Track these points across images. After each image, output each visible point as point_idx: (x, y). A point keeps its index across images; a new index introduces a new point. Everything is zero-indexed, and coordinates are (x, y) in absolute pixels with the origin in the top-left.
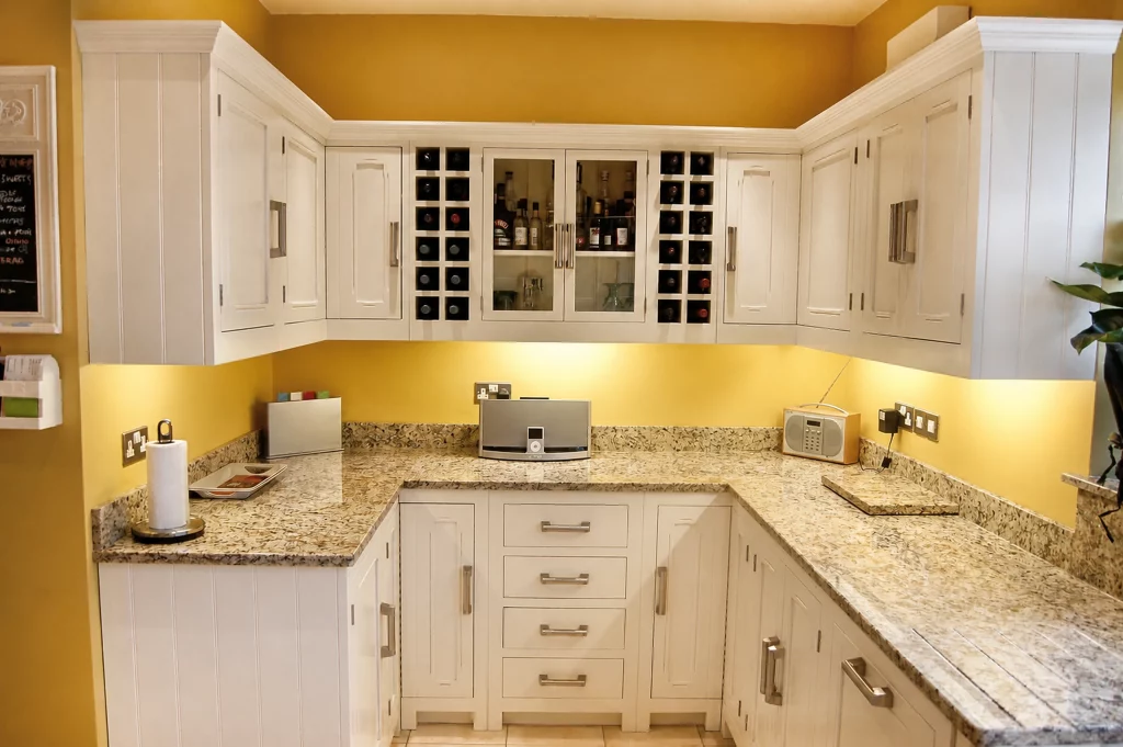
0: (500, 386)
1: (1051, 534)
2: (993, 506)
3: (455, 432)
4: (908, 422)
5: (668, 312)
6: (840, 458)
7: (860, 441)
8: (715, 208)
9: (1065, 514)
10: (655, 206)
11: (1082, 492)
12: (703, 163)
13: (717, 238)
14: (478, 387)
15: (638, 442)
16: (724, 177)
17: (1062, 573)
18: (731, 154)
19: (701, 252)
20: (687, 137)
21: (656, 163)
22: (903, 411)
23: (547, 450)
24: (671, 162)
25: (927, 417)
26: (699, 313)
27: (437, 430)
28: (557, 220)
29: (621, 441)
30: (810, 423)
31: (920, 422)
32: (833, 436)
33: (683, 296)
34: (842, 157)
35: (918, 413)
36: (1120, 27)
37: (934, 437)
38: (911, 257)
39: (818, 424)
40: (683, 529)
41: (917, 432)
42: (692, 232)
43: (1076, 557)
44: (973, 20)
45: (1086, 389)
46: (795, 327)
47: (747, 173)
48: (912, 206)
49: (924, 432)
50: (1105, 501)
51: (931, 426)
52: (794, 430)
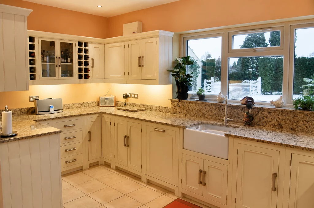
0: (36, 97)
1: (166, 108)
2: (154, 107)
3: (25, 110)
4: (129, 96)
5: (80, 77)
6: (113, 105)
7: (116, 102)
8: (89, 54)
9: (169, 105)
10: (77, 54)
11: (172, 101)
12: (86, 45)
13: (89, 61)
14: (30, 98)
15: (69, 107)
16: (90, 47)
17: (170, 114)
18: (92, 43)
19: (86, 64)
20: (84, 39)
21: (77, 44)
22: (128, 94)
23: (55, 110)
24: (80, 44)
25: (134, 95)
26: (87, 77)
27: (20, 110)
28: (56, 56)
29: (66, 107)
30: (106, 99)
31: (133, 96)
32: (111, 101)
33: (83, 73)
34: (119, 46)
35: (132, 94)
36: (173, 33)
37: (137, 98)
38: (143, 66)
39: (108, 99)
40: (93, 122)
41: (133, 97)
42: (85, 59)
43: (172, 111)
44: (159, 30)
45: (171, 85)
46: (105, 79)
47: (94, 47)
48: (143, 57)
49: (134, 97)
50: (176, 102)
51: (136, 96)
52: (103, 101)
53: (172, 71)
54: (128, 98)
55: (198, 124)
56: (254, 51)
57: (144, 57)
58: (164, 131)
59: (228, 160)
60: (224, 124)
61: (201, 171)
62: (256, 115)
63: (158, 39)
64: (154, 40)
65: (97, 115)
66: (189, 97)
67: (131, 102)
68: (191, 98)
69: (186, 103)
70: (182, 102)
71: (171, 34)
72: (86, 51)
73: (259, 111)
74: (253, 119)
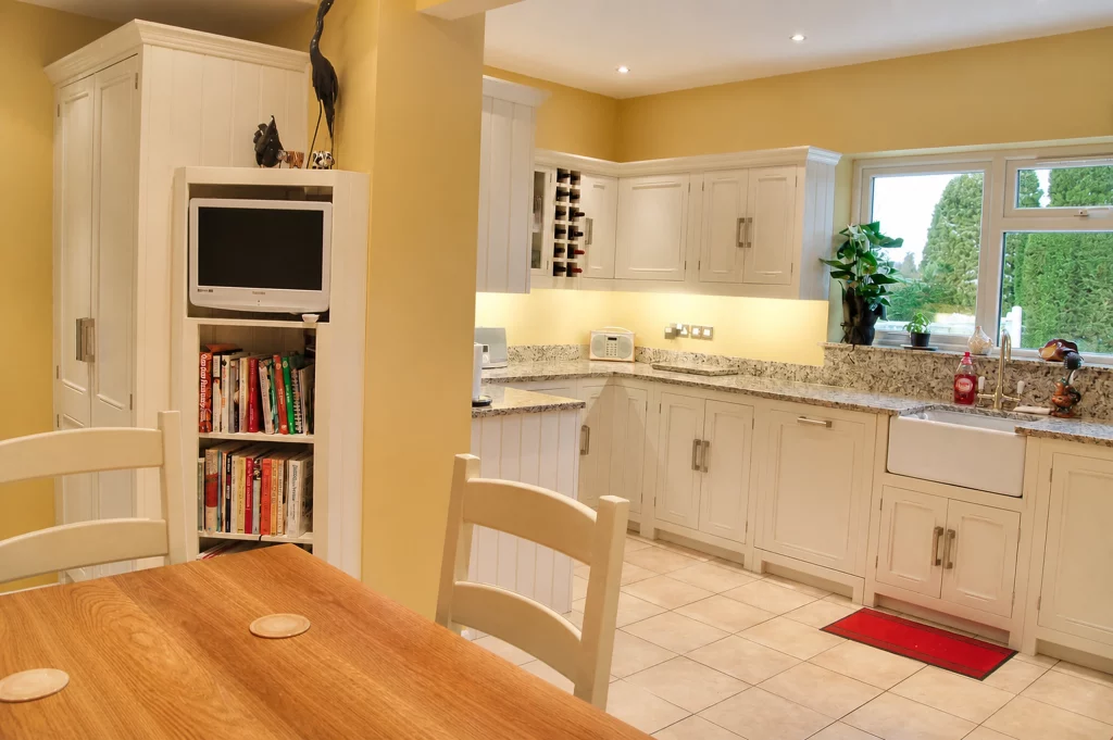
1: (806, 367)
2: (767, 365)
4: (685, 332)
5: (557, 269)
6: (631, 358)
7: (638, 348)
8: (581, 205)
9: (818, 359)
10: (553, 203)
11: (826, 348)
12: (575, 178)
13: (582, 224)
16: (585, 186)
17: (818, 385)
18: (589, 173)
19: (573, 233)
20: (570, 161)
21: (555, 174)
22: (680, 328)
24: (561, 176)
25: (701, 329)
26: (572, 270)
30: (610, 339)
31: (696, 332)
32: (625, 347)
33: (564, 259)
34: (671, 186)
35: (693, 327)
36: (839, 156)
37: (710, 338)
38: (749, 245)
39: (615, 339)
40: (594, 400)
41: (694, 337)
42: (570, 220)
43: (826, 376)
44: (807, 147)
45: (825, 304)
46: (613, 280)
47: (595, 186)
48: (750, 220)
49: (701, 336)
50: (842, 350)
51: (707, 333)
52: (598, 345)
53: (832, 263)
54: (679, 338)
55: (922, 410)
56: (1084, 216)
57: (755, 221)
58: (829, 424)
59: (1021, 497)
60: (996, 411)
61: (939, 531)
62: (1087, 390)
63: (801, 172)
64: (788, 172)
65: (603, 382)
66: (875, 341)
67: (689, 351)
68: (881, 343)
69: (870, 354)
70: (858, 351)
71: (832, 158)
72: (574, 196)
73: (1096, 378)
74: (1079, 397)
